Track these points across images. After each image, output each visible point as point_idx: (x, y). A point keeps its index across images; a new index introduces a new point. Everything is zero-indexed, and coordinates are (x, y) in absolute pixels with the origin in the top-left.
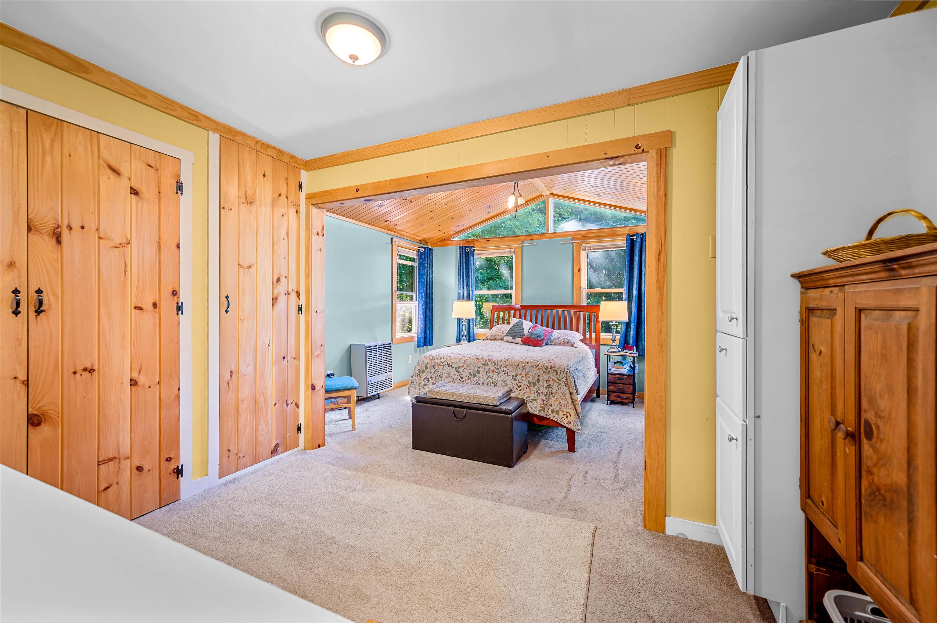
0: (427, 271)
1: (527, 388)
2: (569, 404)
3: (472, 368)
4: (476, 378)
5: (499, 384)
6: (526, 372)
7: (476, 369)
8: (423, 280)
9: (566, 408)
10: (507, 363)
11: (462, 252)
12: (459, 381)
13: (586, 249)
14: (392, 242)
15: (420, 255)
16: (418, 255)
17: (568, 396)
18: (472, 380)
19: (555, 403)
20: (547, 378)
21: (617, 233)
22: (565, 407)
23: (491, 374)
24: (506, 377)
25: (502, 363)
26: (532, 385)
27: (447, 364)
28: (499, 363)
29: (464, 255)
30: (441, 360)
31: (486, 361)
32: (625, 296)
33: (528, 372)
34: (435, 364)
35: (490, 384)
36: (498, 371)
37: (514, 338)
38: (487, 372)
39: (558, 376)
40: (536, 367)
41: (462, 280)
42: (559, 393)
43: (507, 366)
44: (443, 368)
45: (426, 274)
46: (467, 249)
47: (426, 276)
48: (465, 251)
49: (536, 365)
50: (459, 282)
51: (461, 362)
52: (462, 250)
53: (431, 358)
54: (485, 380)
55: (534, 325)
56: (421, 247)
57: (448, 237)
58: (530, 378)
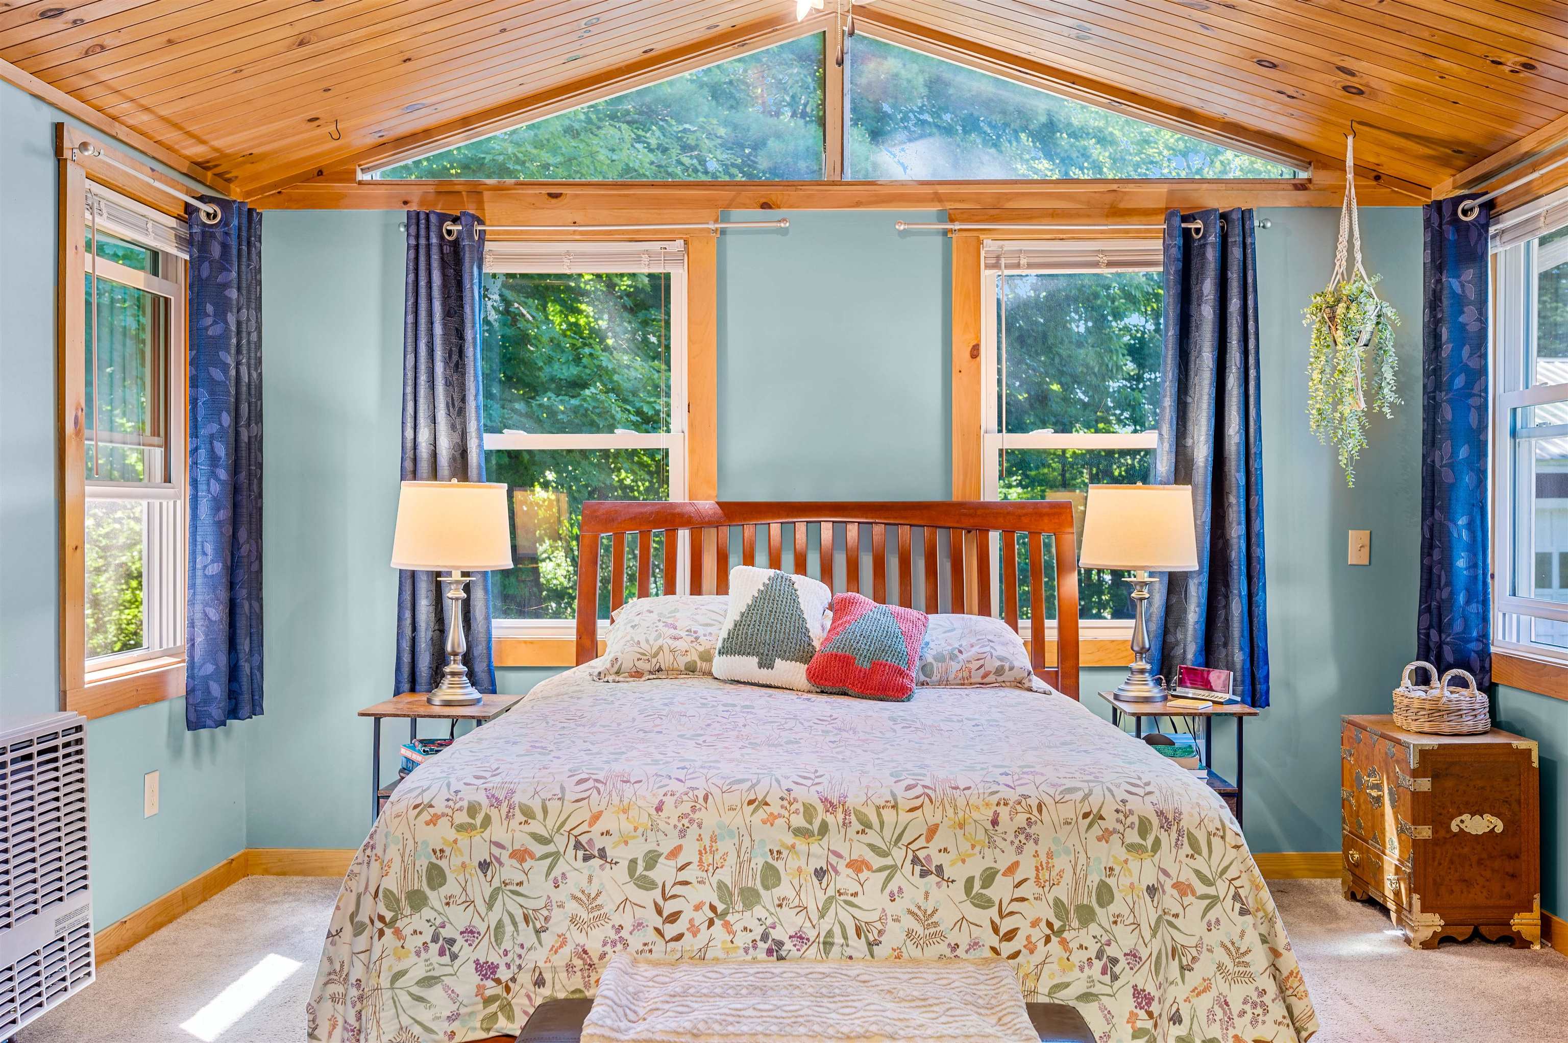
0: (239, 324)
1: (1048, 940)
2: (1267, 999)
3: (732, 859)
4: (758, 911)
5: (894, 937)
6: (1036, 855)
7: (758, 862)
8: (217, 374)
9: (1254, 1022)
10: (930, 814)
11: (423, 241)
12: (652, 936)
13: (1003, 262)
14: (58, 149)
15: (198, 238)
16: (187, 242)
17: (1259, 959)
18: (738, 927)
19: (1195, 1001)
20: (1149, 878)
21: (1122, 205)
22: (1249, 1016)
23: (845, 880)
24: (935, 893)
25: (904, 817)
26: (1075, 924)
27: (578, 845)
28: (889, 815)
29: (435, 257)
30: (536, 827)
31: (809, 812)
32: (1163, 465)
33: (1050, 855)
34: (496, 851)
35: (845, 937)
36: (888, 861)
37: (766, 663)
38: (820, 874)
39: (1200, 863)
40: (1090, 826)
41: (423, 378)
42: (1210, 950)
43: (932, 831)
44: (551, 868)
45: (234, 341)
46: (448, 225)
47: (233, 351)
48: (441, 237)
49: (1086, 816)
50: (409, 389)
51: (662, 825)
52: (423, 232)
53: (462, 818)
54: (814, 916)
55: (840, 595)
56: (202, 199)
57: (342, 162)
58: (1063, 883)
